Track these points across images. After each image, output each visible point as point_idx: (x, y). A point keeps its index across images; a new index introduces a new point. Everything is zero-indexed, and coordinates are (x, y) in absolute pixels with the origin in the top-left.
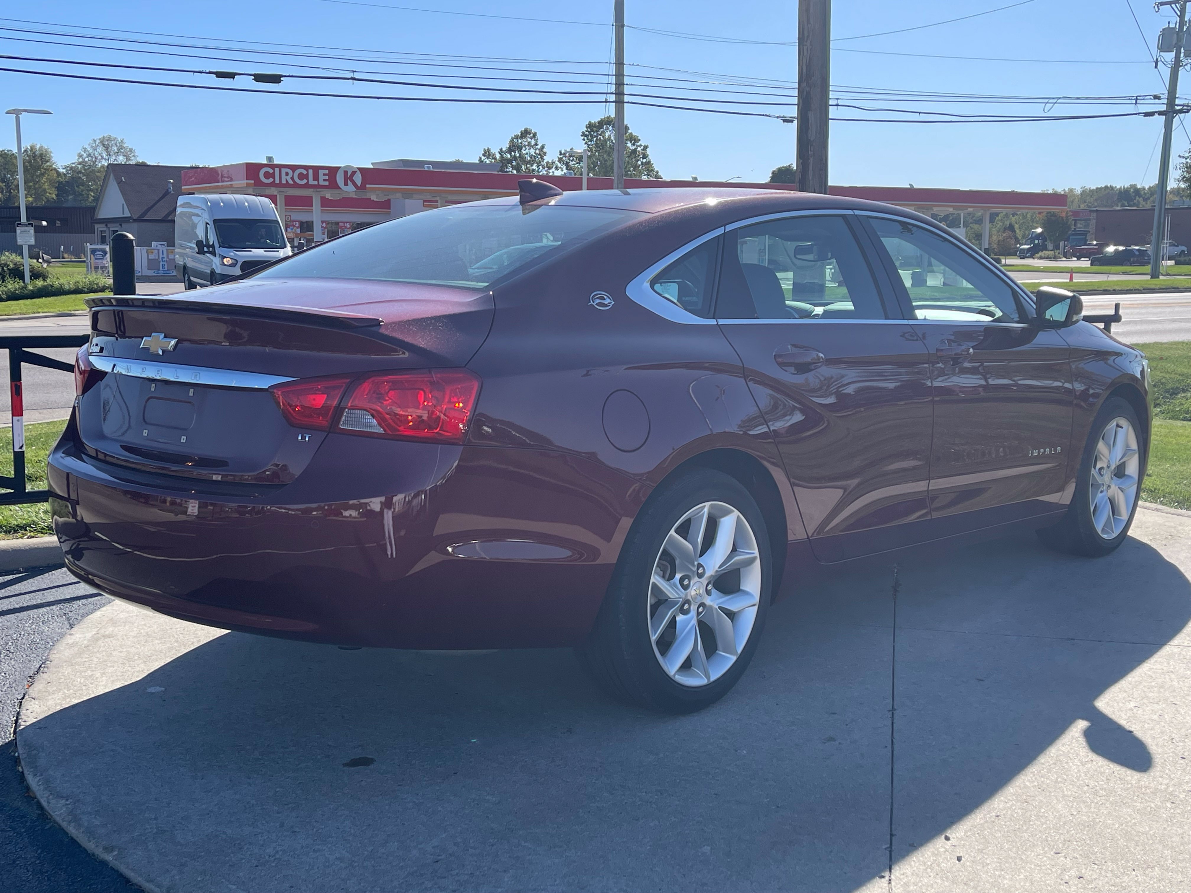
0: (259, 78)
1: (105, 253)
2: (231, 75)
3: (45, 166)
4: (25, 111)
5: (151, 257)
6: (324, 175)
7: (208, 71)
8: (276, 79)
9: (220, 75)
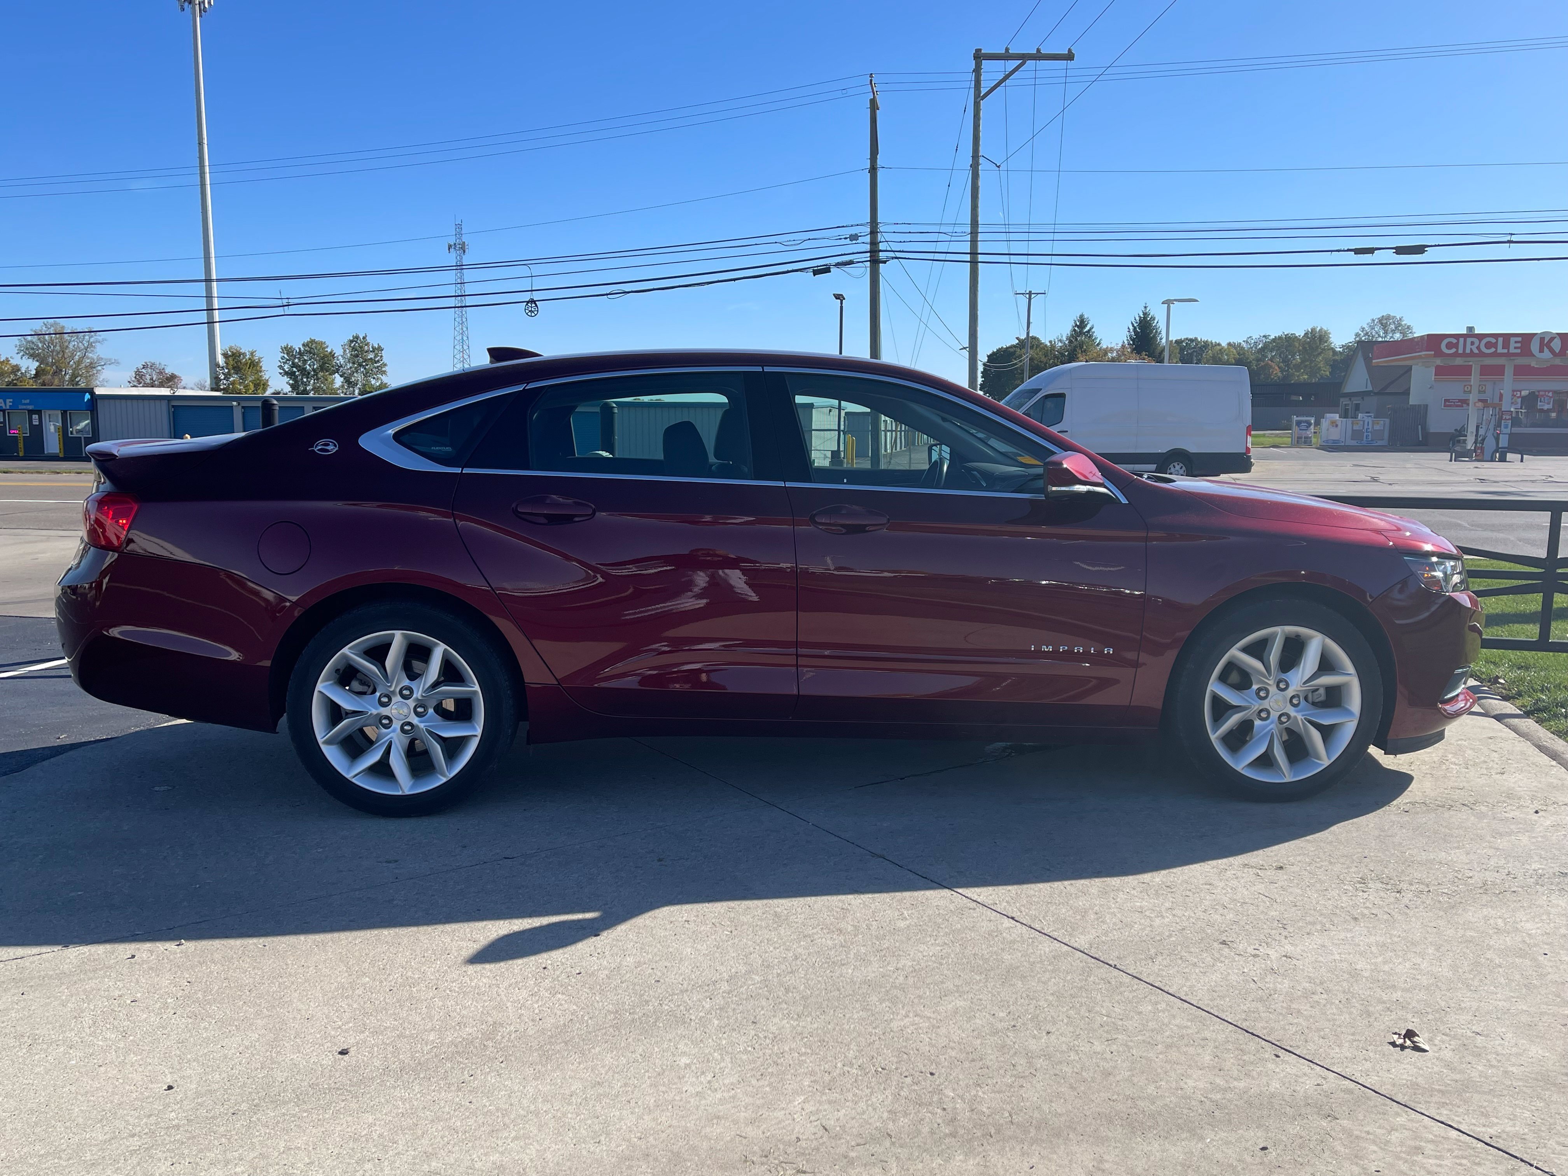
0: (1400, 250)
1: (1310, 424)
2: (1371, 251)
3: (1322, 346)
4: (1176, 300)
5: (1356, 427)
6: (1516, 342)
7: (1346, 249)
8: (1419, 249)
9: (1358, 251)
